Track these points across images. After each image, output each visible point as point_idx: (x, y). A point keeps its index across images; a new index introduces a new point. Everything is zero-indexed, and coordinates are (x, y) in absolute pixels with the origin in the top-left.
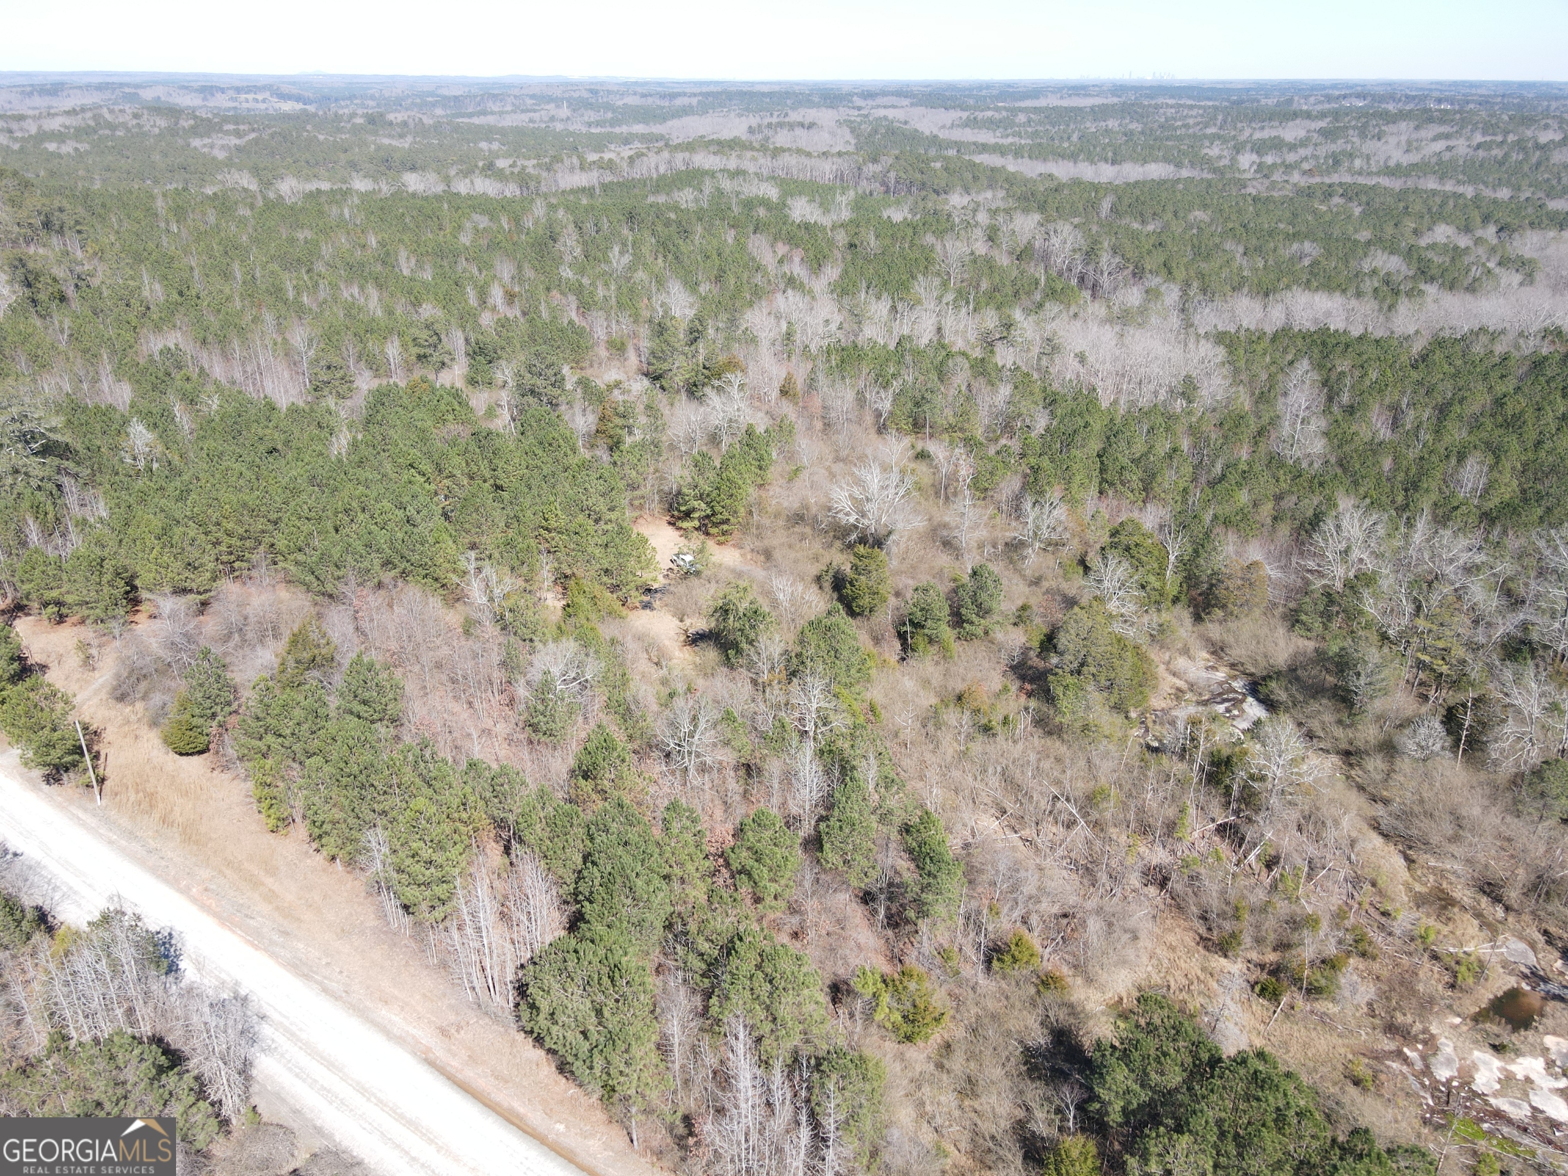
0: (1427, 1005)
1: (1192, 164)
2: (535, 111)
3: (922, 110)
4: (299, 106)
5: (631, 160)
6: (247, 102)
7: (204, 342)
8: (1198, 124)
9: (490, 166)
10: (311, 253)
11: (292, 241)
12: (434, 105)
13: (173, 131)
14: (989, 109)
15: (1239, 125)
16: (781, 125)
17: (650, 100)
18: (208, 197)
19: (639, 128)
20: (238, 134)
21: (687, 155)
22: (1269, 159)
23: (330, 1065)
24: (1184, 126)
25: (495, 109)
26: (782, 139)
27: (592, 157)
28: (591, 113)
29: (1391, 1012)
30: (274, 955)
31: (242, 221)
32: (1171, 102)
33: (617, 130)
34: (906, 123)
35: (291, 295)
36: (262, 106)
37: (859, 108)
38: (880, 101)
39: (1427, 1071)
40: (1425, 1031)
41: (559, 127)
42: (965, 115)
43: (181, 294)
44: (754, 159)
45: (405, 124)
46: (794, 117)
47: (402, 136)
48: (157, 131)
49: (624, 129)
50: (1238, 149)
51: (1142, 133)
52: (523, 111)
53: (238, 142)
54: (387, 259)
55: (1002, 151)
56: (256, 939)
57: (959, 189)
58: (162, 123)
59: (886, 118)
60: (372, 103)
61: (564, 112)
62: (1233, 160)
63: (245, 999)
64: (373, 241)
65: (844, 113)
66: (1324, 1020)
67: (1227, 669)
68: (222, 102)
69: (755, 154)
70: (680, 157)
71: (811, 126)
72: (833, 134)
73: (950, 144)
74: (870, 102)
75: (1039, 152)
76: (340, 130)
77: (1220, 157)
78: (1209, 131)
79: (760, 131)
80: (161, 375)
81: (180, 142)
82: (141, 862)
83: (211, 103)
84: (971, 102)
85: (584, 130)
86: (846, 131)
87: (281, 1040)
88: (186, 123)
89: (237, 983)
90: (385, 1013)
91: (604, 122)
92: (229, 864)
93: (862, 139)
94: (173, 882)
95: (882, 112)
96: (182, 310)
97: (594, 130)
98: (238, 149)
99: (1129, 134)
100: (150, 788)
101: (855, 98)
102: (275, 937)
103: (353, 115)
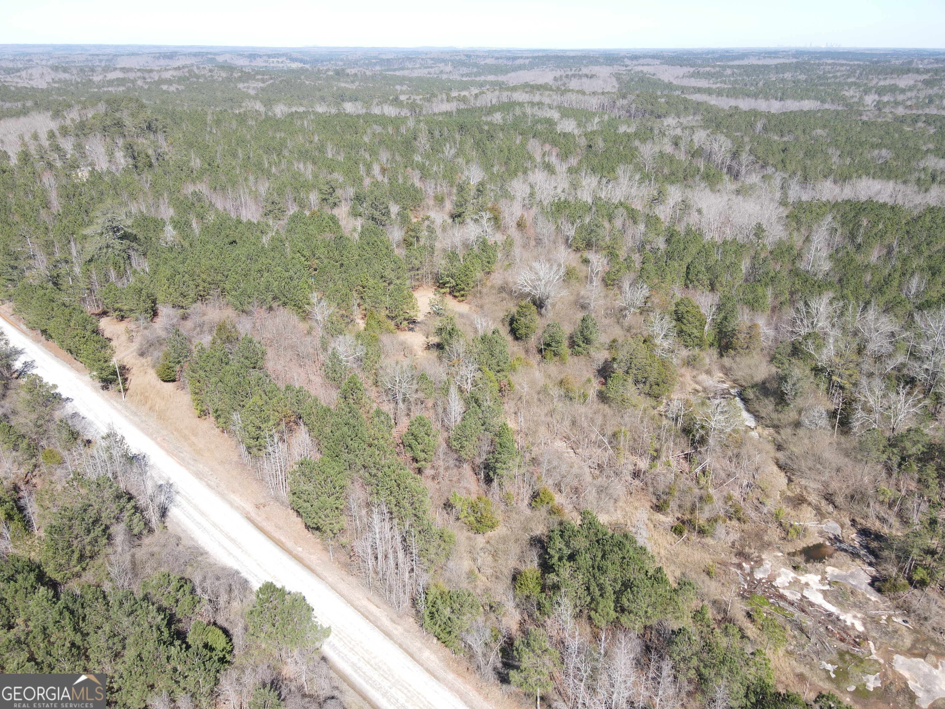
0: (766, 546)
1: (833, 101)
2: (432, 67)
3: (665, 67)
4: (300, 65)
5: (476, 96)
6: (273, 63)
7: (215, 189)
8: (843, 75)
9: (396, 99)
10: (281, 145)
11: (274, 138)
12: (375, 64)
13: (229, 79)
14: (708, 66)
15: (870, 77)
16: (574, 76)
17: (500, 61)
18: (236, 115)
19: (491, 78)
20: (263, 81)
21: (509, 93)
22: (885, 99)
23: (203, 514)
24: (833, 77)
25: (410, 66)
26: (574, 84)
27: (454, 94)
28: (465, 69)
29: (743, 546)
30: (188, 469)
31: (250, 128)
32: (829, 61)
33: (478, 79)
34: (654, 75)
35: (266, 165)
36: (281, 65)
37: (626, 66)
38: (641, 61)
39: (751, 573)
40: (759, 557)
41: (444, 77)
42: (692, 70)
43: (209, 165)
44: (550, 96)
45: (356, 75)
46: (585, 71)
47: (353, 82)
48: (221, 79)
49: (482, 78)
50: (867, 92)
51: (806, 81)
52: (425, 68)
53: (262, 85)
54: (321, 149)
55: (709, 91)
56: (182, 462)
57: (673, 115)
58: (224, 75)
59: (642, 72)
60: (341, 63)
61: (449, 68)
62: (861, 98)
63: (171, 485)
64: (316, 138)
65: (616, 68)
66: (704, 546)
67: (730, 383)
68: (260, 63)
69: (551, 93)
70: (505, 94)
71: (592, 76)
72: (605, 81)
73: (677, 88)
74: (635, 62)
75: (733, 93)
76: (319, 79)
77: (852, 97)
78: (849, 80)
79: (561, 80)
80: (189, 204)
81: (232, 85)
82: (138, 426)
83: (253, 64)
84: (700, 62)
85: (458, 78)
86: (614, 79)
87: (183, 502)
88: (236, 75)
89: (169, 478)
90: (232, 496)
91: (471, 74)
92: (176, 430)
93: (623, 84)
94: (150, 435)
95: (640, 68)
96: (209, 173)
97: (464, 79)
98: (263, 89)
99: (796, 82)
100: (147, 394)
101: (626, 60)
102: (191, 461)
103: (328, 70)
